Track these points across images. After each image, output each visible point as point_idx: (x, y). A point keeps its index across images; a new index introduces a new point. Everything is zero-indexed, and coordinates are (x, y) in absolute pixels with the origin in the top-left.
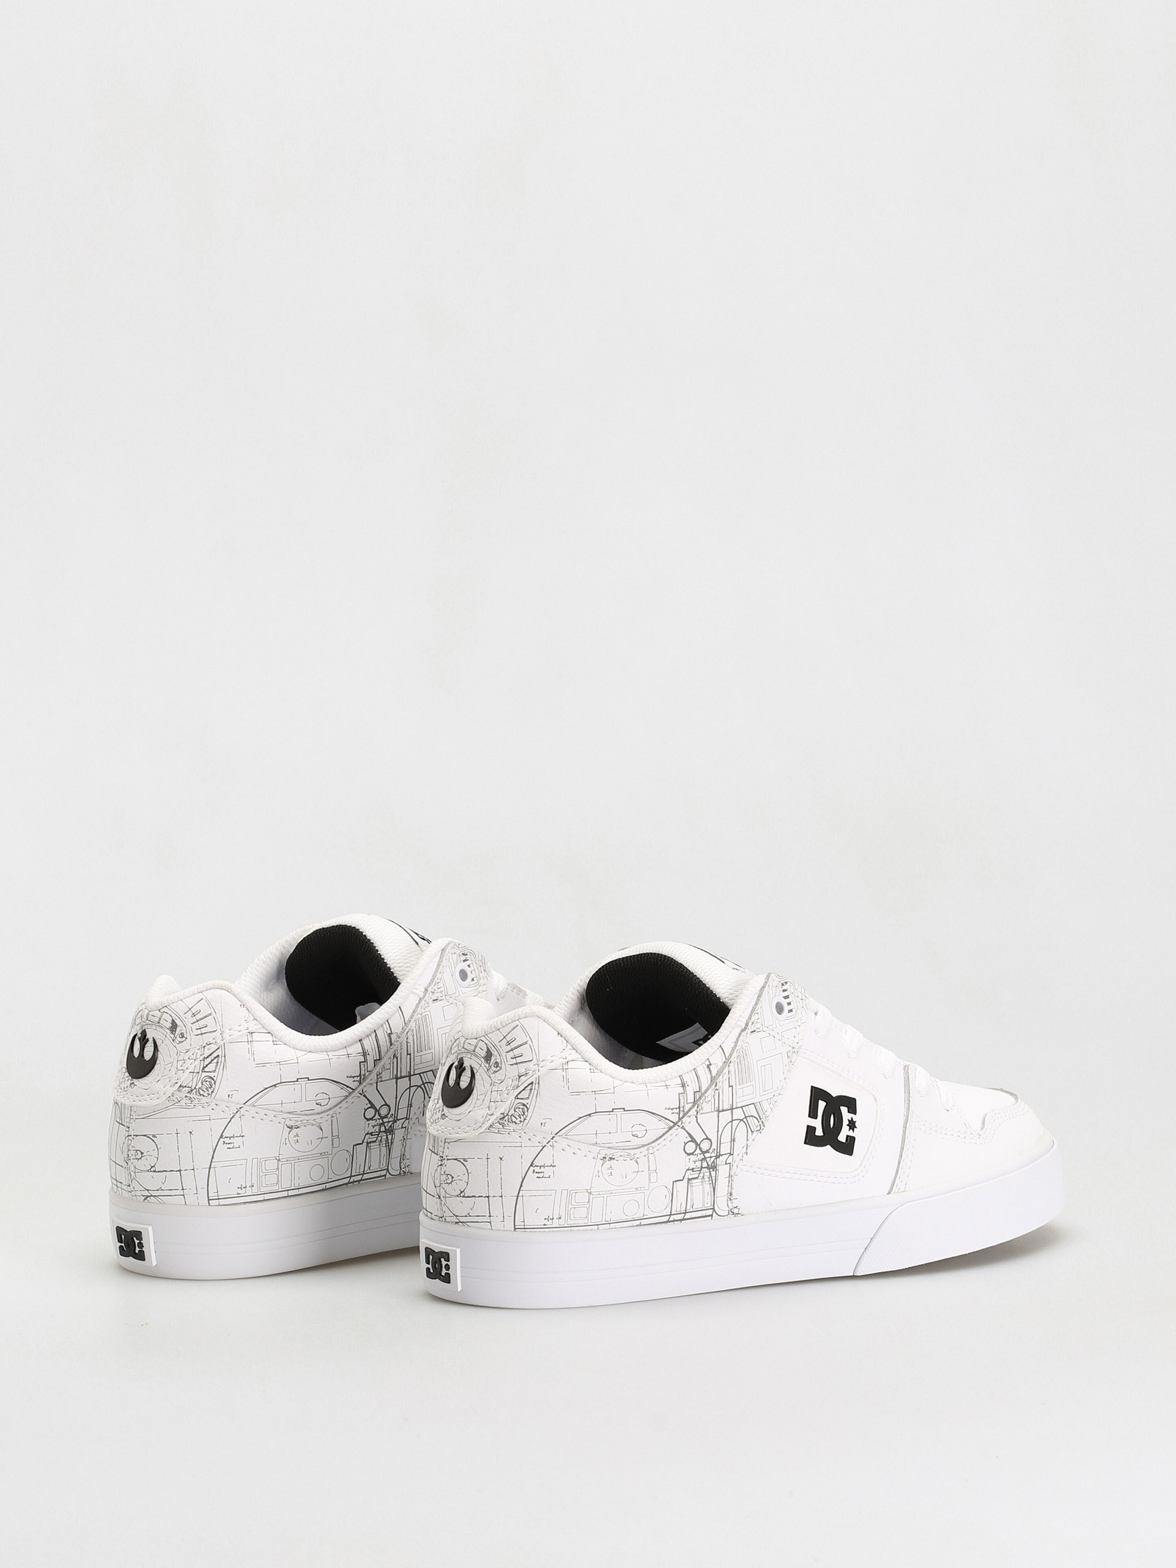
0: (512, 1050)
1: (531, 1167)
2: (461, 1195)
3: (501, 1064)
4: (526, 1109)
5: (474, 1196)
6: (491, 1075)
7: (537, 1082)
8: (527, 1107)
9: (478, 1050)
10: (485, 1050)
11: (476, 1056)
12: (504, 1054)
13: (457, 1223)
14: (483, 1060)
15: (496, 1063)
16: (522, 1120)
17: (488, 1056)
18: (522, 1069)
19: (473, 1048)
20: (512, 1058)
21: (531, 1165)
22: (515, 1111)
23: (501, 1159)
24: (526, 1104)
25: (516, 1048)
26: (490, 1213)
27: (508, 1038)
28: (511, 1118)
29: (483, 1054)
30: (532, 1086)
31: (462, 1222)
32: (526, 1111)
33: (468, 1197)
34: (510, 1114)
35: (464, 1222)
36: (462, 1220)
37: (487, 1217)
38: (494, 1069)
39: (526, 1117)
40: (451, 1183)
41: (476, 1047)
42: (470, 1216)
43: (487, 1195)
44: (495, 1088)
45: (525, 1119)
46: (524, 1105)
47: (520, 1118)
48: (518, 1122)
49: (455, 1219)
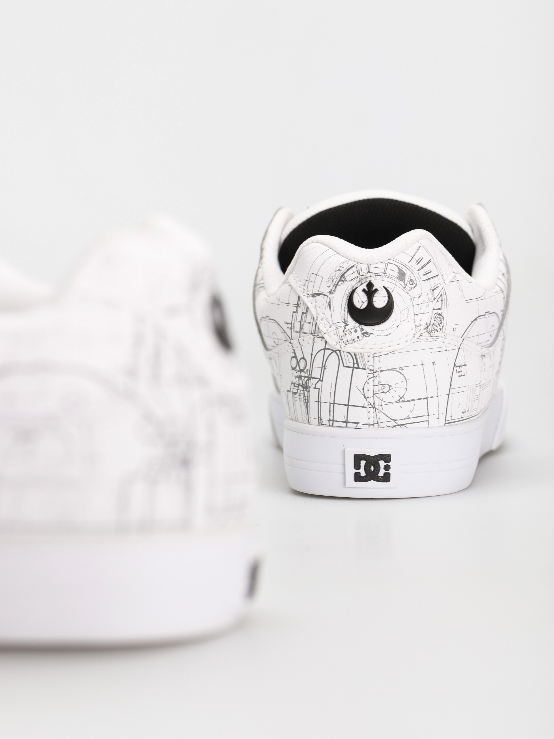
0: (422, 268)
1: (455, 368)
2: (401, 400)
3: (416, 281)
4: (442, 318)
5: (414, 400)
6: (409, 292)
7: (445, 294)
8: (442, 316)
9: (388, 272)
10: (397, 270)
11: (388, 277)
12: (416, 272)
13: (394, 426)
14: (397, 280)
15: (411, 280)
16: (441, 327)
17: (402, 276)
18: (432, 283)
19: (383, 271)
20: (424, 275)
21: (454, 366)
22: (435, 321)
23: (434, 363)
24: (441, 313)
25: (425, 266)
26: (428, 413)
27: (417, 258)
28: (433, 327)
29: (396, 274)
30: (442, 298)
31: (400, 425)
32: (442, 319)
33: (408, 401)
34: (432, 324)
35: (402, 425)
36: (400, 423)
37: (426, 417)
38: (411, 286)
39: (444, 324)
40: (388, 391)
41: (386, 269)
42: (409, 418)
43: (426, 397)
44: (415, 303)
45: (443, 327)
46: (440, 314)
47: (440, 326)
48: (438, 329)
49: (393, 423)
